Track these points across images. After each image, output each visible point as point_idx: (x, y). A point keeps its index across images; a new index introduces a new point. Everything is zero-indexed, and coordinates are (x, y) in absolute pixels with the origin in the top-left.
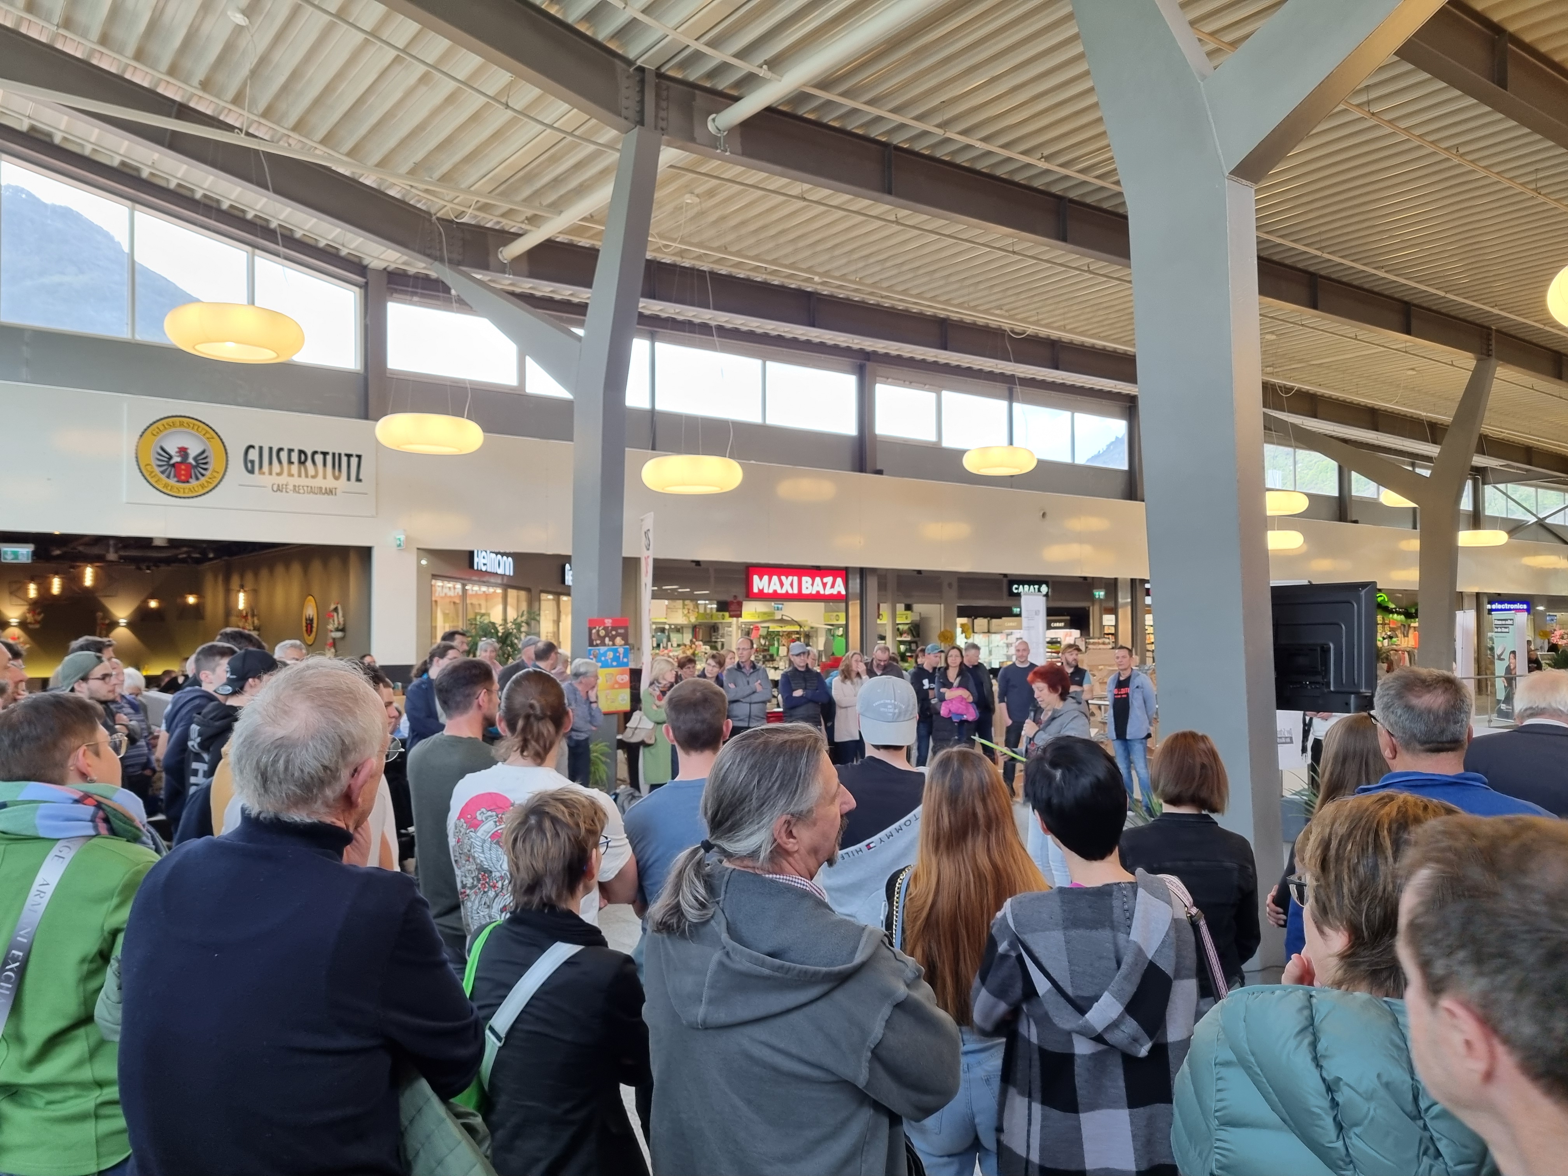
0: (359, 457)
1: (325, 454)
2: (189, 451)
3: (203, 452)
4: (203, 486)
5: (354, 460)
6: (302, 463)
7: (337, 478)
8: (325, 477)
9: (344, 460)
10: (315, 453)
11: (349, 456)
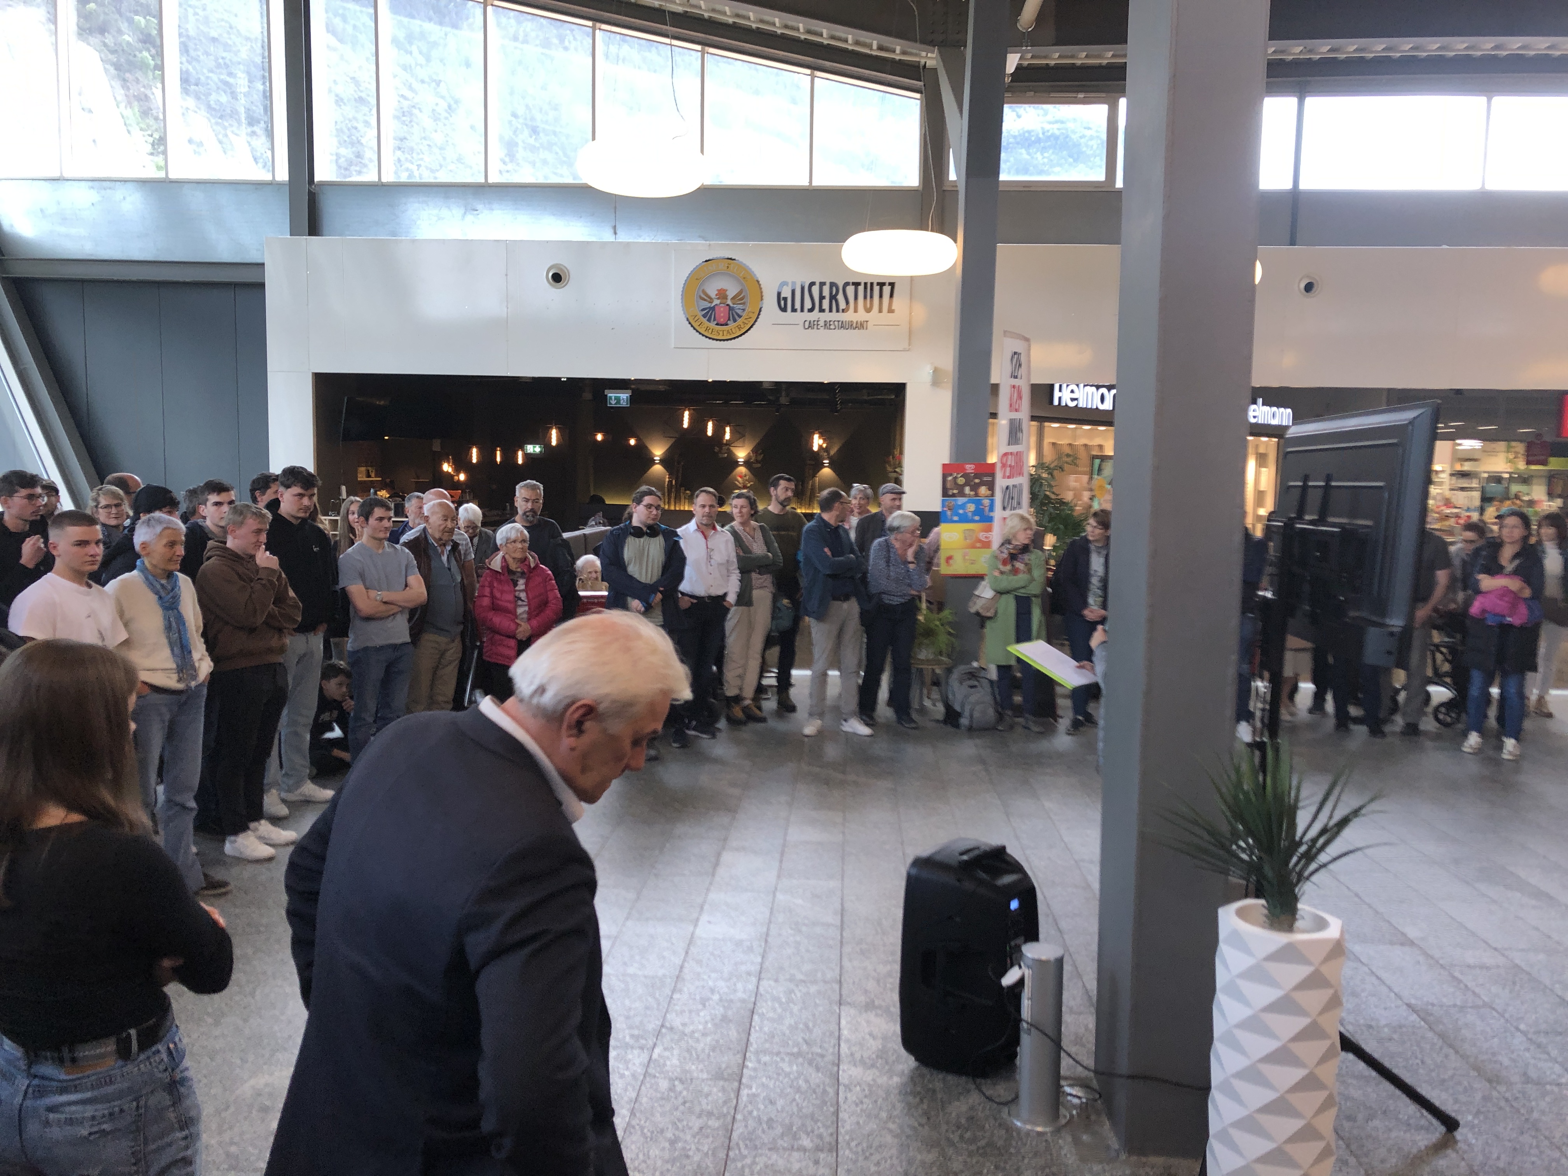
0: (892, 285)
1: (856, 284)
2: (728, 293)
3: (740, 292)
4: (740, 328)
5: (887, 289)
6: (833, 297)
7: (868, 310)
8: (856, 311)
9: (876, 289)
10: (846, 284)
11: (881, 285)
